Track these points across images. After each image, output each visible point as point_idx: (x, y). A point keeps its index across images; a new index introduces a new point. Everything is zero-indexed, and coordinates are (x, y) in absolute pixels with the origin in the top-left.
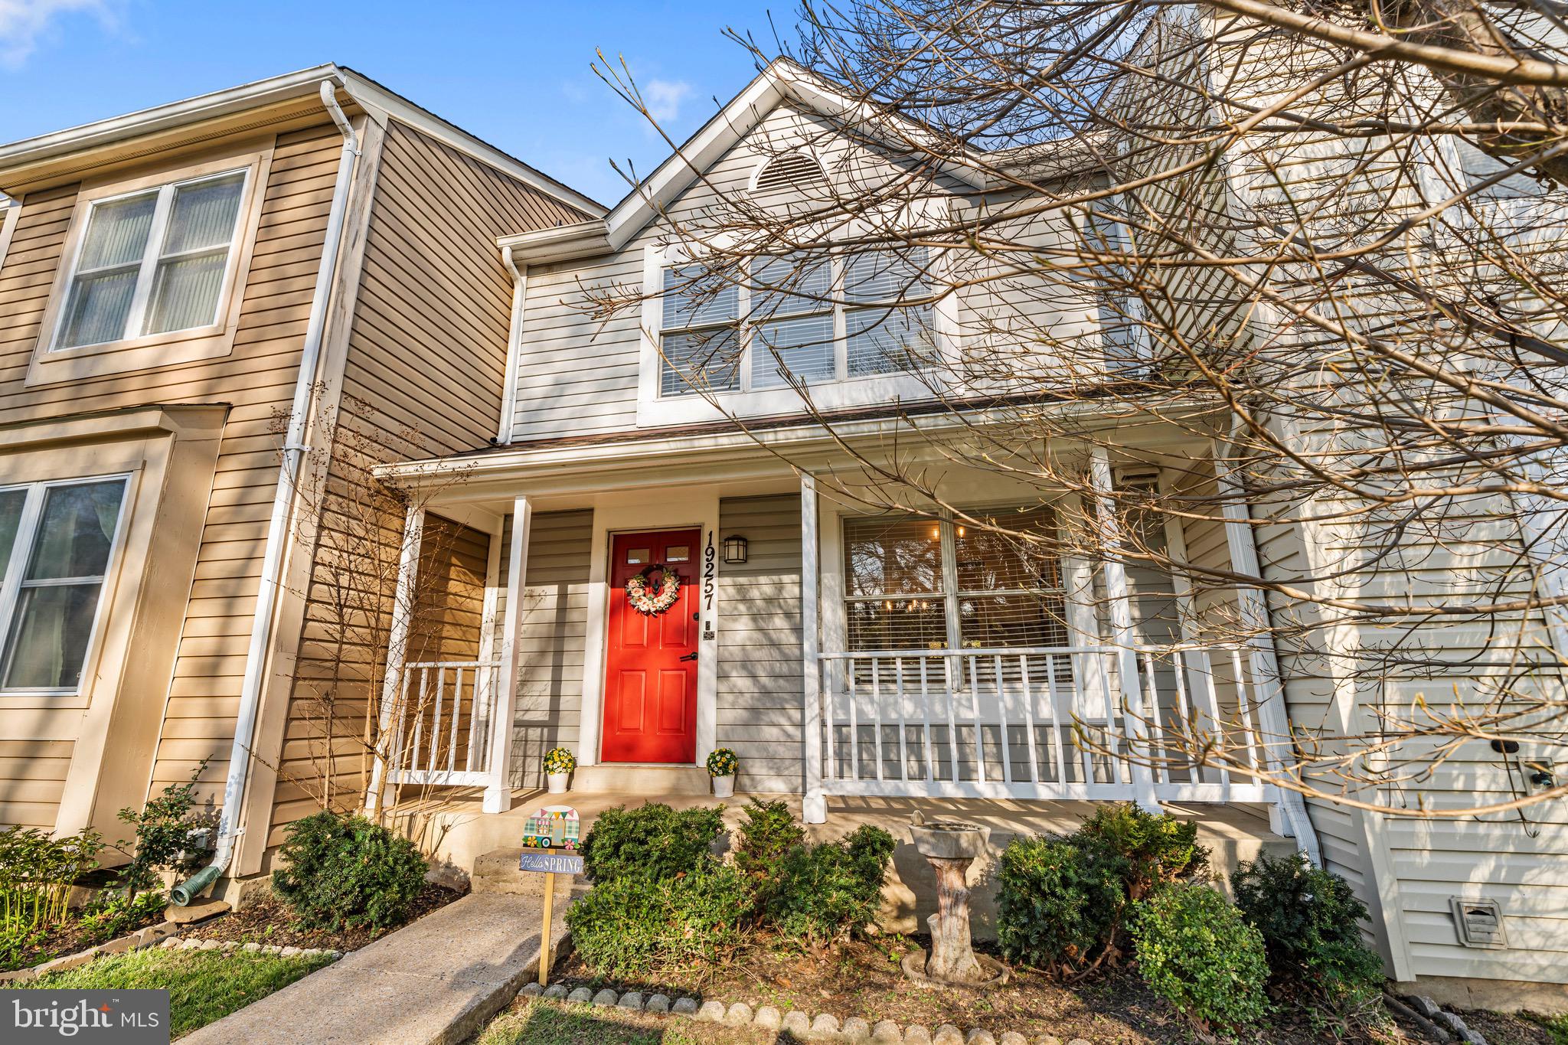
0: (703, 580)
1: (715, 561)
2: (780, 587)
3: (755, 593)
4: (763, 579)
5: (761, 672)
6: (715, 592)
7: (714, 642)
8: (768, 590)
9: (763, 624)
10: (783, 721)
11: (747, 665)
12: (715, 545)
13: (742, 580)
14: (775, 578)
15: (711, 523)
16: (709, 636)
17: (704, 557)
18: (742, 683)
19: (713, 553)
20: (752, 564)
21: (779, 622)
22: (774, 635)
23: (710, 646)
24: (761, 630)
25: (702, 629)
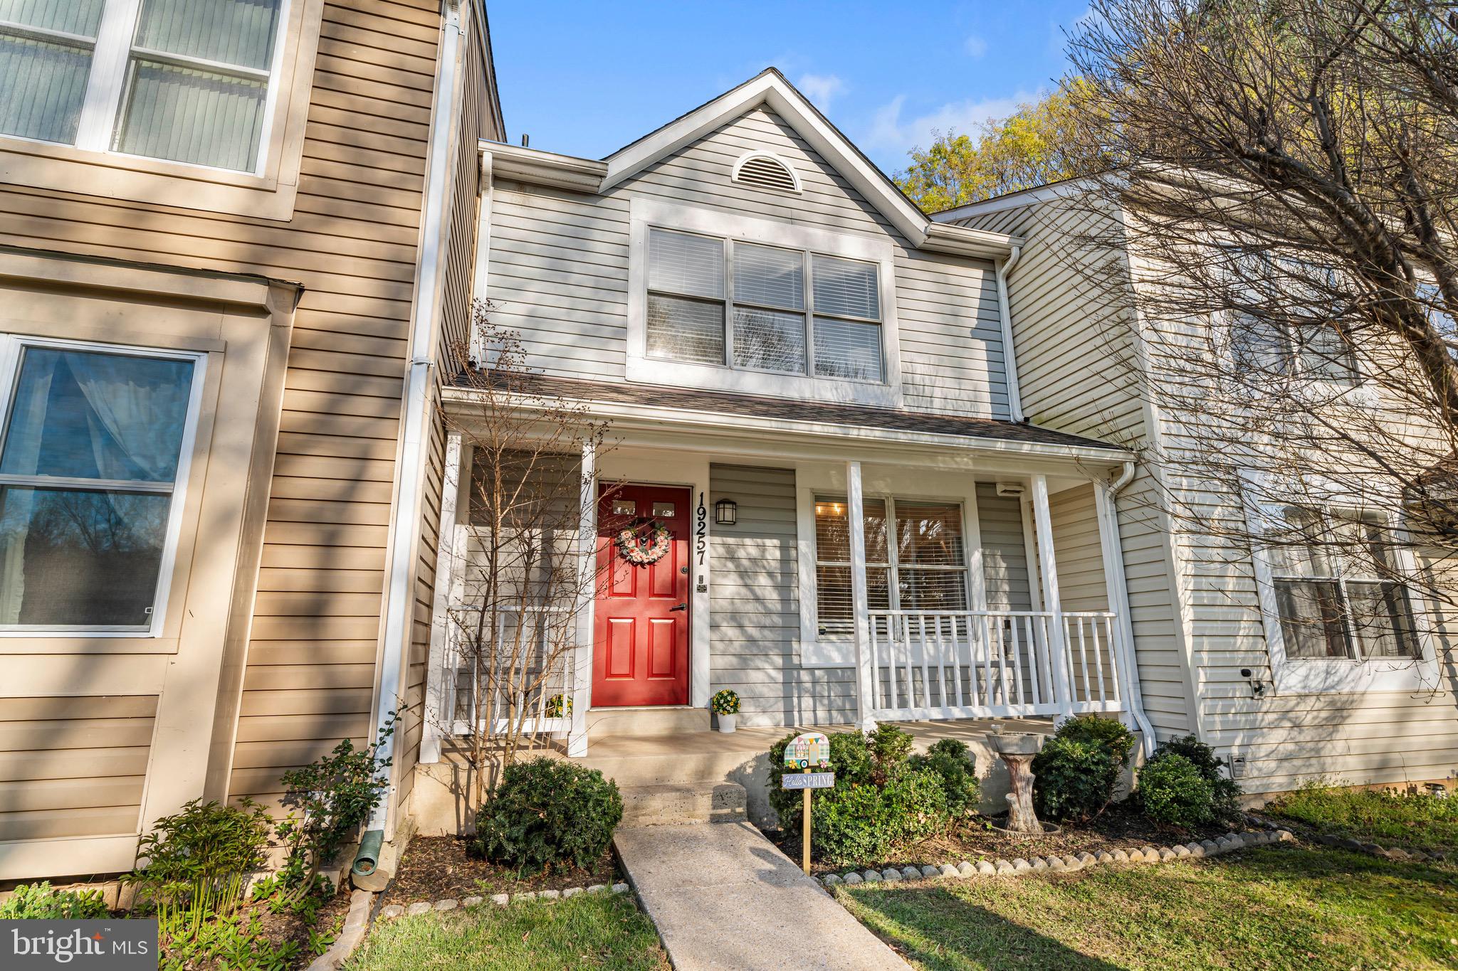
0: (696, 537)
1: (707, 520)
2: (763, 548)
3: (741, 553)
4: (748, 541)
5: (746, 623)
6: (707, 548)
7: (705, 595)
8: (754, 552)
9: (749, 582)
10: (767, 666)
11: (735, 618)
12: (706, 505)
13: (731, 540)
14: (759, 541)
15: (702, 485)
16: (702, 589)
17: (696, 516)
18: (731, 632)
19: (704, 512)
20: (740, 527)
21: (763, 580)
22: (759, 591)
23: (702, 598)
24: (746, 585)
25: (696, 583)
